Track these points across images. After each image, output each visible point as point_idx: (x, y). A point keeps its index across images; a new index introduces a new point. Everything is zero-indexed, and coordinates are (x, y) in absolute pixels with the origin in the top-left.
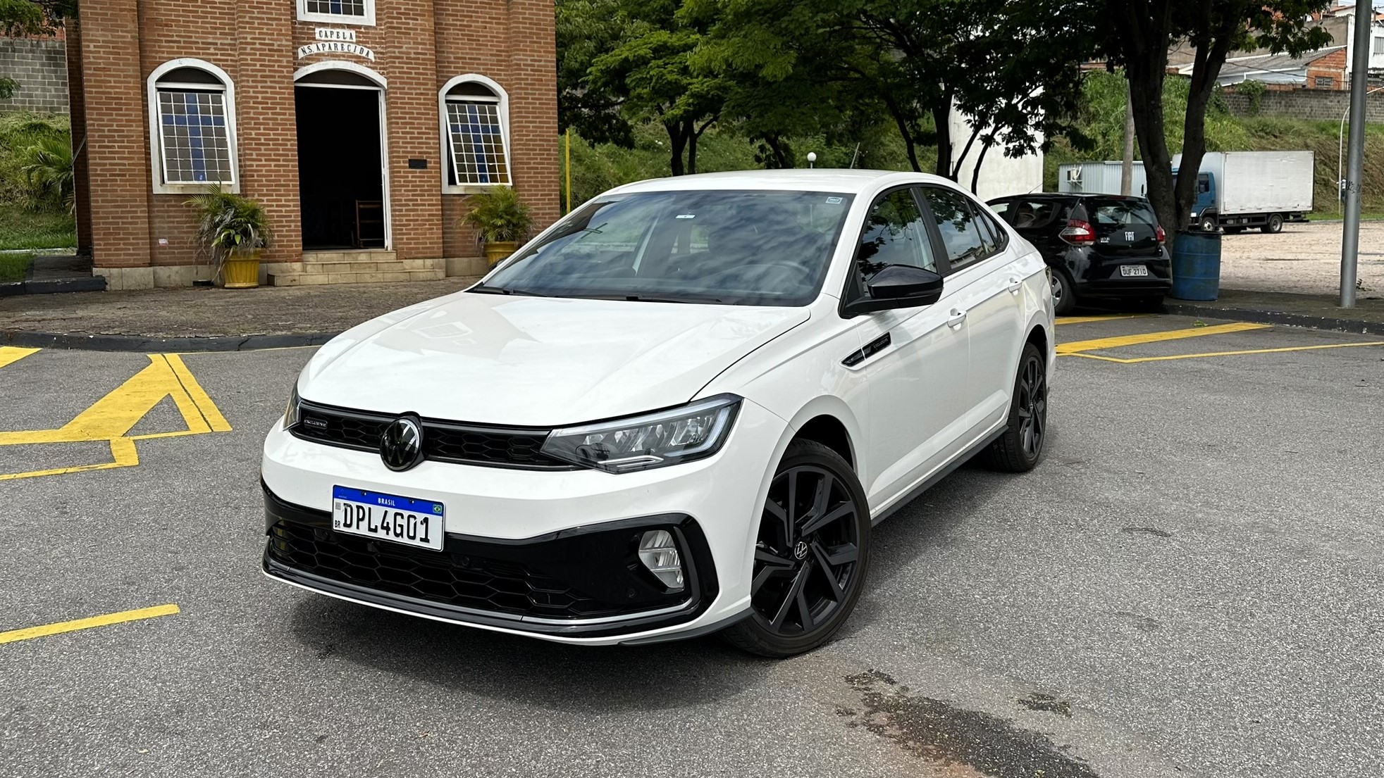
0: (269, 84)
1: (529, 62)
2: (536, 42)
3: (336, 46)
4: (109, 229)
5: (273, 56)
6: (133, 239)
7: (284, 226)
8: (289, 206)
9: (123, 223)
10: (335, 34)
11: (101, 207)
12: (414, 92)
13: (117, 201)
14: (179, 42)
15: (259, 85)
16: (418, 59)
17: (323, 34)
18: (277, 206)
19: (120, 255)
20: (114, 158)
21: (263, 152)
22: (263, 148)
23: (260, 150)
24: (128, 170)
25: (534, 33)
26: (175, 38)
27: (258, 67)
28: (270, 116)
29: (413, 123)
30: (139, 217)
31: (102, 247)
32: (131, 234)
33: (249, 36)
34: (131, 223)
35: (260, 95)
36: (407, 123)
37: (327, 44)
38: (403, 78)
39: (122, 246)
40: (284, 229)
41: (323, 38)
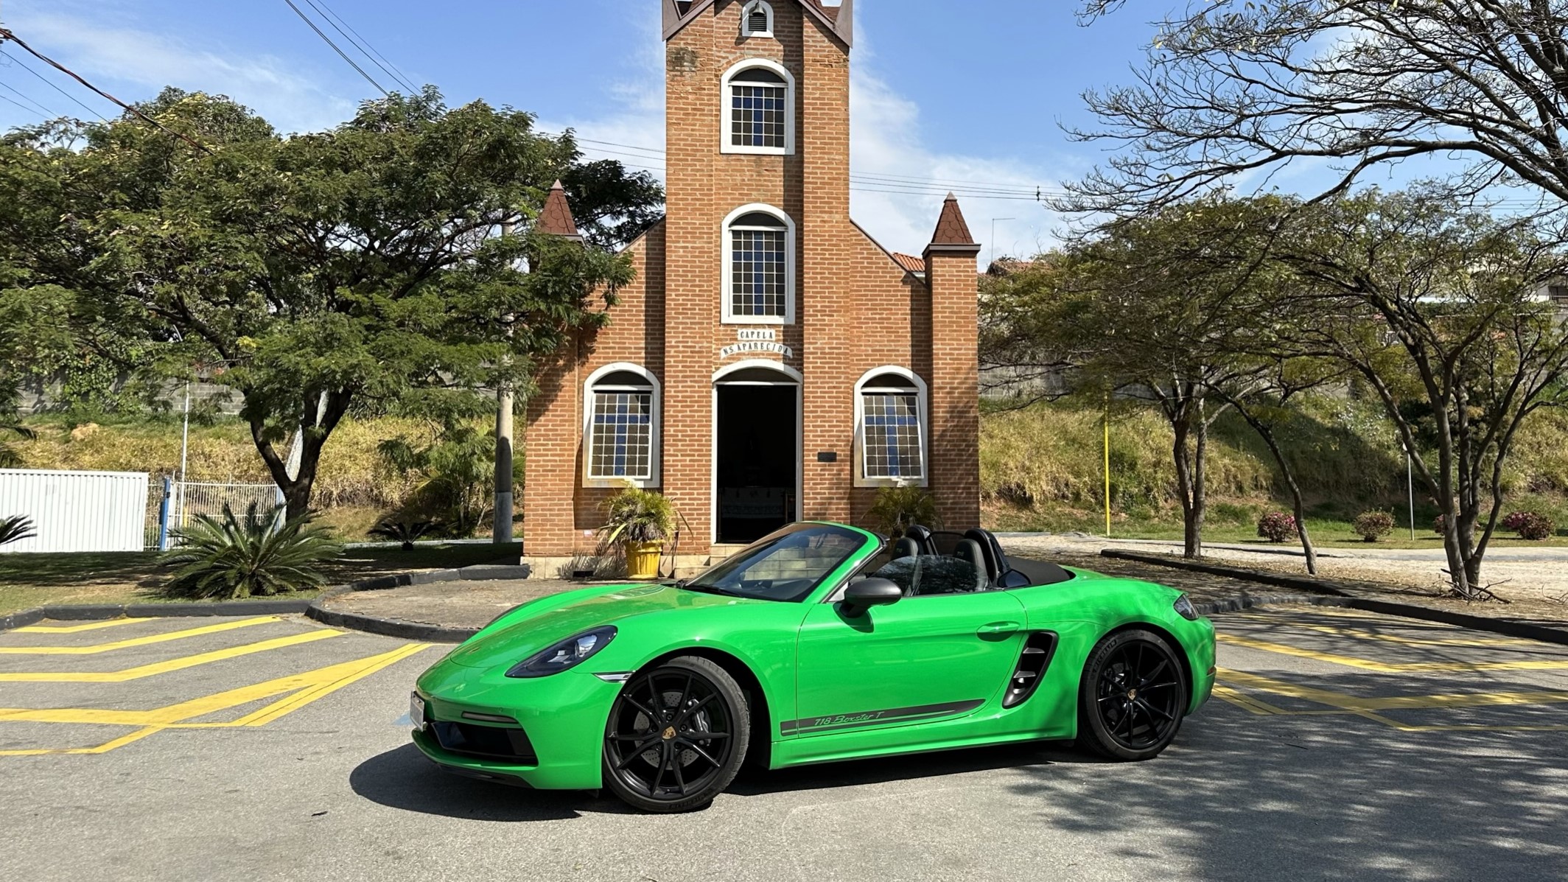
0: (689, 384)
1: (948, 351)
2: (955, 331)
3: (756, 345)
4: (539, 520)
5: (694, 357)
6: (558, 529)
7: (694, 519)
8: (701, 499)
9: (551, 515)
10: (755, 335)
11: (533, 500)
12: (826, 385)
13: (546, 494)
14: (614, 348)
15: (680, 385)
16: (832, 353)
17: (745, 335)
18: (690, 499)
19: (545, 545)
20: (547, 455)
21: (680, 447)
22: (680, 443)
23: (677, 445)
24: (558, 466)
25: (954, 322)
26: (611, 345)
27: (680, 368)
28: (688, 413)
29: (824, 417)
30: (565, 510)
31: (532, 537)
32: (557, 525)
33: (674, 340)
34: (558, 515)
35: (680, 395)
36: (819, 417)
37: (748, 344)
38: (816, 373)
39: (548, 537)
40: (695, 522)
41: (745, 338)
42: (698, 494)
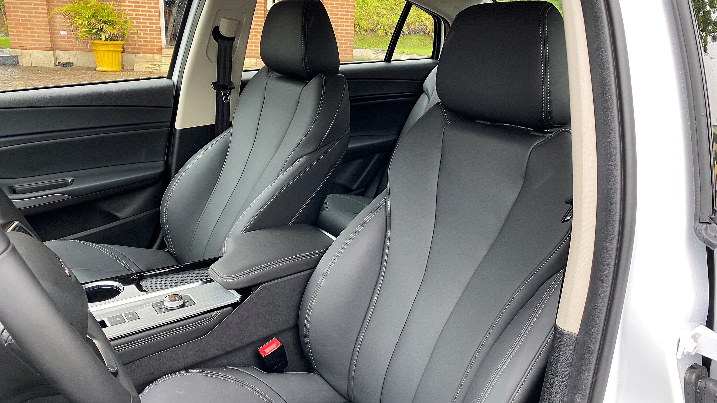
4: (19, 20)
6: (37, 29)
7: (148, 27)
8: (151, 12)
9: (29, 17)
18: (142, 11)
19: (28, 40)
30: (40, 13)
31: (15, 33)
32: (35, 25)
34: (35, 17)
39: (29, 34)
40: (148, 29)
42: (149, 7)
